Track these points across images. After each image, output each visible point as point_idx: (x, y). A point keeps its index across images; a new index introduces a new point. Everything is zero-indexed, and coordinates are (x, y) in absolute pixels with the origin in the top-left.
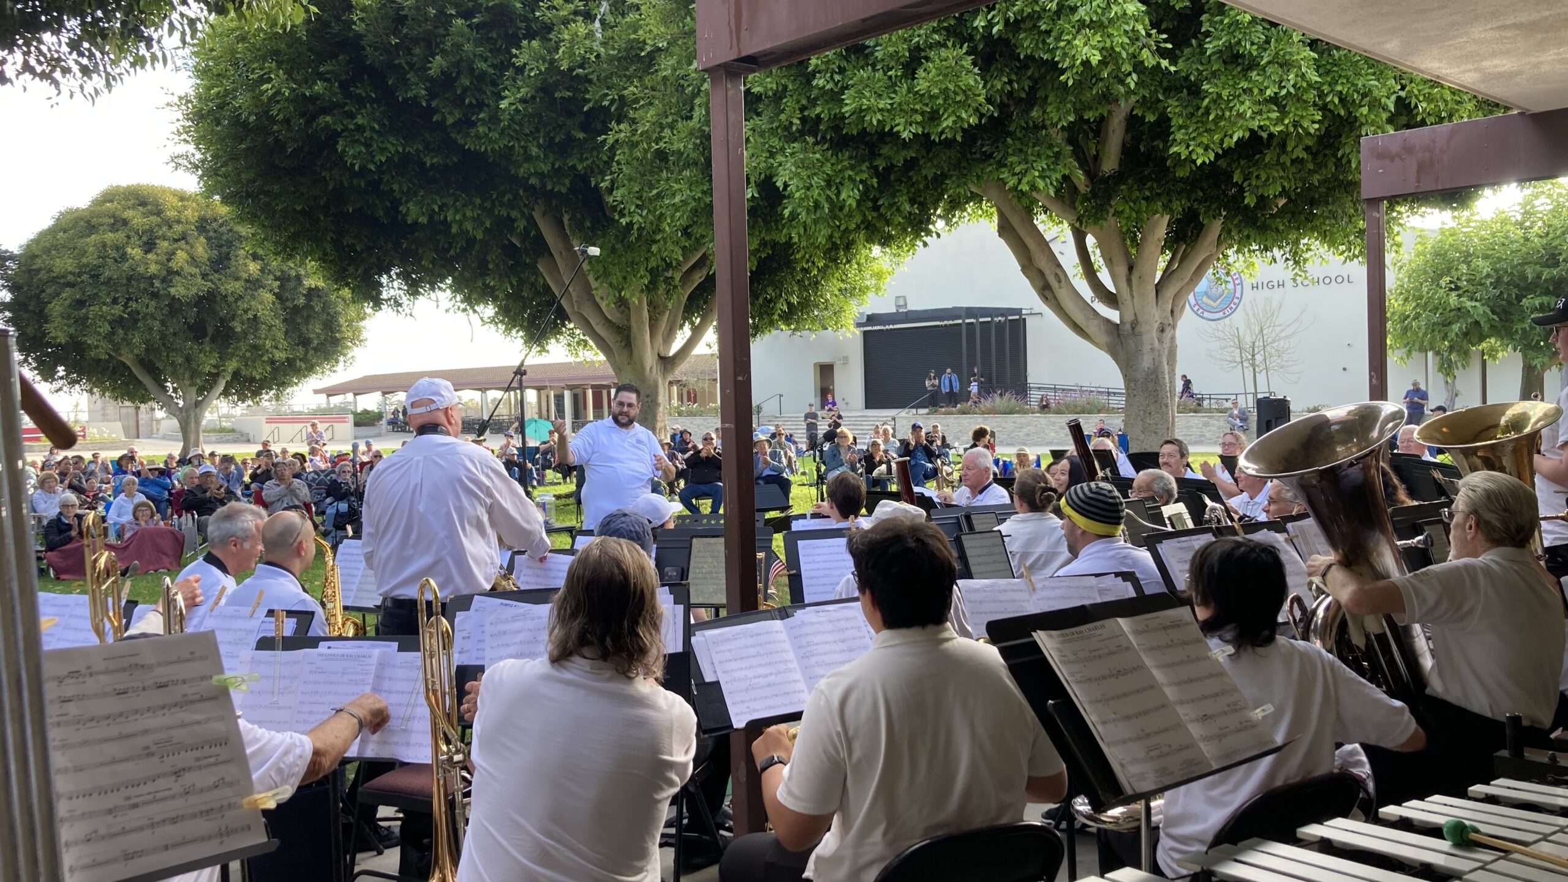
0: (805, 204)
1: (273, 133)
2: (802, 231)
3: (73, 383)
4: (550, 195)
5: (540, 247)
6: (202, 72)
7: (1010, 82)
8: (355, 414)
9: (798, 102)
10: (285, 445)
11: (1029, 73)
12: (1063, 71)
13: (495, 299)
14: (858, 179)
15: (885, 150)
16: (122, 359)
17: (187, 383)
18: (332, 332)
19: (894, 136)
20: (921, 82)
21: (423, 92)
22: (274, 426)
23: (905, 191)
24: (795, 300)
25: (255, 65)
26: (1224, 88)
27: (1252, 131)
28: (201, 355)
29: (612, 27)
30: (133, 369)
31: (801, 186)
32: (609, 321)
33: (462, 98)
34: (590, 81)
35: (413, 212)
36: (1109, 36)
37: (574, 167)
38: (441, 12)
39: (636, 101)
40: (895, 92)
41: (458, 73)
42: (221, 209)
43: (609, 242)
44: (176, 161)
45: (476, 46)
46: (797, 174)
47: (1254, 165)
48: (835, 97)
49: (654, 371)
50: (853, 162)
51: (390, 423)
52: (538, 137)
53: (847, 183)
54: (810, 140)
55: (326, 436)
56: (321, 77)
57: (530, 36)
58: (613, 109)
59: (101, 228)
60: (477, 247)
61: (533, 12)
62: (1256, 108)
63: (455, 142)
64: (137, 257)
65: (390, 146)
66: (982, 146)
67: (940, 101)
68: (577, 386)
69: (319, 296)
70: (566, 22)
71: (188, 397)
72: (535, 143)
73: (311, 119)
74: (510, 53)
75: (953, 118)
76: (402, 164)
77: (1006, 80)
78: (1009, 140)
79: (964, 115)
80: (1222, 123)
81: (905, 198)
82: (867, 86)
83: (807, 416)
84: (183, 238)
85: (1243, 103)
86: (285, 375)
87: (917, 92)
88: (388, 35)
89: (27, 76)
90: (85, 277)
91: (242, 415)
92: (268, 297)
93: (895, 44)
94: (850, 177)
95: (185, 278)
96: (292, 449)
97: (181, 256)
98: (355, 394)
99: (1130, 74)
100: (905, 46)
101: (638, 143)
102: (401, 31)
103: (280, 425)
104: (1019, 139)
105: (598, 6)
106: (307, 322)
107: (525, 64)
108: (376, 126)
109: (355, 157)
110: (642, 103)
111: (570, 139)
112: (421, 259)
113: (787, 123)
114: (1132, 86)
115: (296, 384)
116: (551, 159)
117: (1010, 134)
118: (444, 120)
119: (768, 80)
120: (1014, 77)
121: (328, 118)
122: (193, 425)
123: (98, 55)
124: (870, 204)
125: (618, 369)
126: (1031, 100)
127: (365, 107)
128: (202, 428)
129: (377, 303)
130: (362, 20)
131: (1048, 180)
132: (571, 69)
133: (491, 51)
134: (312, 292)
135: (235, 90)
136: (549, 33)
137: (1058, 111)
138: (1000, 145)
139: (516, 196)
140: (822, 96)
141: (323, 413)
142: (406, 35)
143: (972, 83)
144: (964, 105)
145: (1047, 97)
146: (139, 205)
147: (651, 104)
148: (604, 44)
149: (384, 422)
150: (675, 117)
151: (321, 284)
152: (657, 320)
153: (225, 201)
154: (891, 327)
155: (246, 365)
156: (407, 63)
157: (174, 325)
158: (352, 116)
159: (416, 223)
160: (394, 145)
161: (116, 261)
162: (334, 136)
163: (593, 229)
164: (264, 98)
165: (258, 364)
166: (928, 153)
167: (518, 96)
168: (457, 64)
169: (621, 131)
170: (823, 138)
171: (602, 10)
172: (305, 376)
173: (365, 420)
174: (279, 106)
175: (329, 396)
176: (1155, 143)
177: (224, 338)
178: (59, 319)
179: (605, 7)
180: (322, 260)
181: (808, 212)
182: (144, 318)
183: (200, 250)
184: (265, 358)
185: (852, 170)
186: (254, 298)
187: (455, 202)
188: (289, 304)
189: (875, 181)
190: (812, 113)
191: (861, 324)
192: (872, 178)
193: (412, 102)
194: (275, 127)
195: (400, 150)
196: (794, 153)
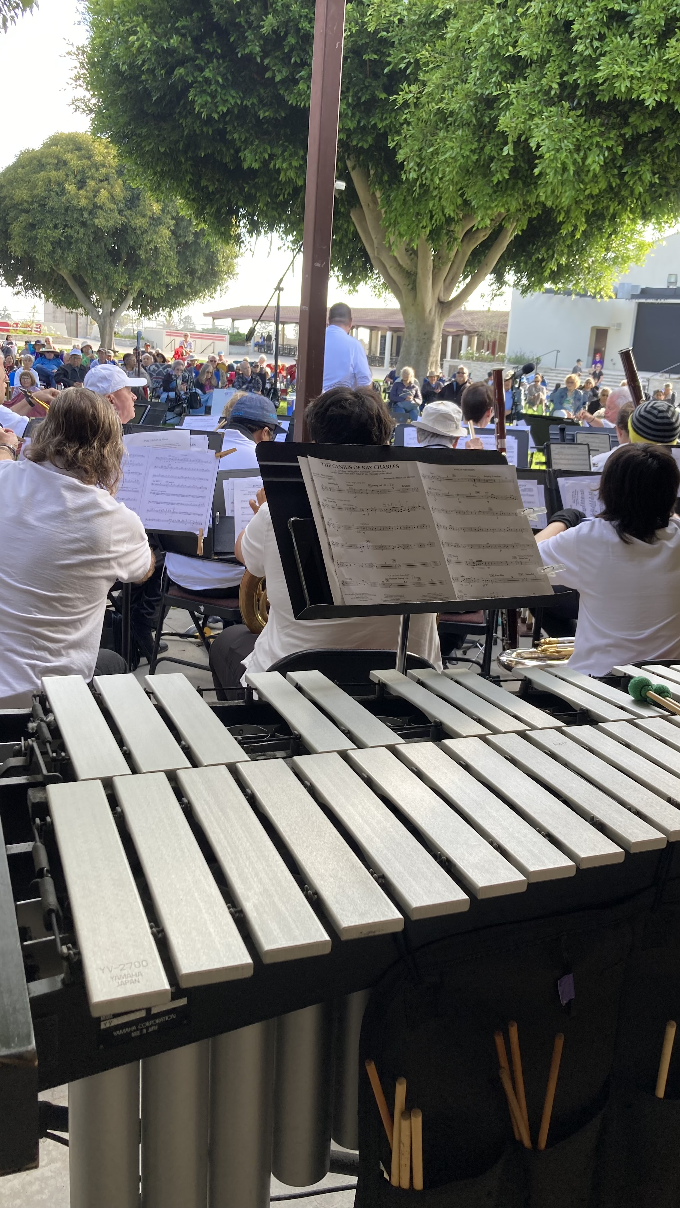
0: (554, 165)
1: (142, 82)
3: (27, 289)
4: (359, 151)
5: (353, 199)
8: (231, 335)
9: (560, 67)
14: (605, 146)
15: (632, 118)
16: (61, 273)
17: (105, 296)
18: (213, 266)
19: (641, 102)
20: (671, 50)
21: (258, 49)
22: (173, 338)
23: (649, 160)
24: (563, 261)
25: (127, 19)
28: (116, 275)
30: (69, 282)
31: (552, 147)
32: (400, 267)
33: (289, 56)
34: (392, 44)
35: (250, 159)
37: (376, 126)
39: (427, 64)
40: (647, 61)
41: (286, 33)
43: (402, 194)
44: (76, 104)
45: (302, 7)
46: (550, 137)
48: (591, 63)
49: (433, 313)
50: (603, 129)
53: (595, 150)
54: (566, 105)
56: (177, 31)
58: (407, 71)
59: (48, 167)
63: (283, 97)
64: (72, 192)
65: (230, 98)
71: (106, 307)
73: (170, 72)
76: (241, 116)
81: (647, 167)
82: (621, 53)
84: (106, 180)
86: (176, 297)
87: (667, 61)
90: (36, 205)
92: (166, 233)
93: (653, 13)
94: (597, 143)
95: (106, 212)
97: (104, 193)
98: (233, 320)
100: (662, 15)
106: (194, 256)
108: (220, 80)
109: (202, 106)
110: (431, 66)
111: (374, 100)
112: (258, 202)
113: (547, 88)
115: (184, 305)
116: (357, 119)
118: (274, 77)
119: (535, 44)
121: (182, 71)
122: (108, 329)
124: (616, 172)
127: (212, 62)
128: (115, 333)
132: (376, 32)
140: (582, 62)
141: (210, 331)
146: (76, 150)
150: (457, 80)
152: (440, 269)
154: (663, 301)
155: (148, 286)
156: (246, 22)
157: (97, 249)
158: (202, 70)
159: (250, 169)
160: (233, 98)
161: (57, 194)
162: (188, 87)
164: (134, 50)
165: (157, 285)
168: (286, 23)
169: (410, 92)
170: (579, 103)
173: (237, 340)
174: (143, 57)
175: (214, 319)
177: (132, 262)
178: (17, 237)
181: (556, 172)
182: (76, 241)
183: (118, 190)
184: (162, 282)
185: (601, 136)
186: (156, 233)
187: (284, 151)
188: (182, 240)
189: (621, 148)
190: (570, 79)
191: (634, 297)
192: (619, 145)
193: (249, 58)
194: (143, 77)
195: (239, 102)
196: (550, 117)
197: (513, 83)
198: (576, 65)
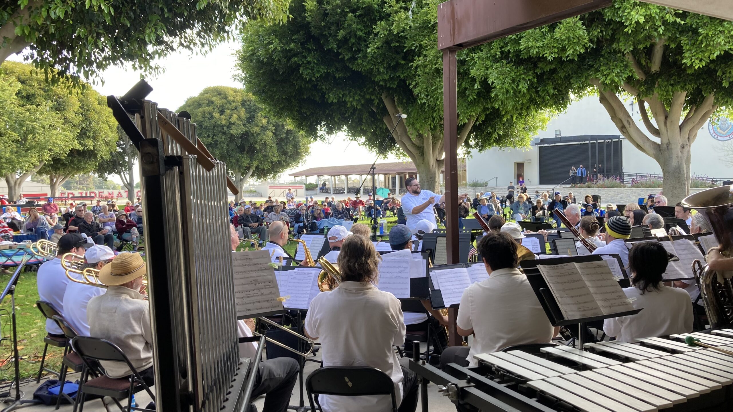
0: (502, 91)
1: (274, 66)
2: (500, 103)
4: (389, 89)
5: (384, 112)
6: (245, 40)
7: (602, 32)
8: (306, 185)
9: (499, 44)
10: (277, 198)
11: (611, 27)
12: (627, 26)
13: (365, 135)
14: (527, 79)
15: (540, 65)
17: (237, 171)
18: (297, 149)
19: (544, 58)
20: (557, 33)
21: (335, 46)
22: (272, 190)
23: (551, 83)
24: (501, 133)
25: (267, 37)
26: (710, 31)
27: (725, 51)
28: (243, 159)
29: (417, 14)
31: (500, 83)
32: (414, 144)
33: (351, 48)
34: (407, 38)
35: (332, 98)
36: (650, 9)
37: (399, 76)
38: (343, 11)
39: (427, 46)
40: (545, 39)
41: (350, 37)
42: (251, 96)
44: (234, 77)
45: (357, 25)
46: (498, 78)
47: (728, 67)
48: (516, 42)
49: (434, 167)
50: (525, 71)
51: (321, 189)
52: (384, 64)
53: (522, 81)
54: (505, 62)
55: (295, 194)
56: (293, 41)
57: (381, 19)
58: (416, 50)
59: (203, 105)
60: (357, 112)
61: (382, 8)
62: (726, 40)
63: (348, 67)
64: (217, 117)
65: (321, 70)
66: (588, 61)
67: (566, 42)
68: (402, 173)
69: (291, 134)
70: (396, 12)
71: (237, 177)
72: (382, 66)
73: (289, 59)
74: (372, 27)
75: (572, 50)
76: (326, 77)
77: (599, 31)
78: (602, 59)
79: (578, 48)
80: (709, 48)
81: (551, 87)
82: (531, 36)
83: (509, 188)
84: (236, 109)
85: (720, 38)
86: (277, 168)
87: (555, 38)
88: (320, 22)
89: (181, 47)
91: (259, 185)
92: (270, 134)
94: (523, 78)
95: (236, 126)
96: (280, 200)
97: (235, 116)
98: (306, 176)
99: (660, 26)
101: (427, 65)
102: (326, 20)
103: (275, 190)
104: (607, 58)
105: (411, 4)
106: (286, 145)
107: (378, 32)
108: (316, 61)
109: (307, 75)
110: (429, 47)
111: (398, 64)
112: (334, 118)
113: (494, 54)
114: (661, 32)
115: (282, 172)
116: (389, 74)
117: (602, 56)
118: (344, 57)
120: (603, 29)
121: (296, 59)
122: (239, 189)
123: (207, 37)
124: (534, 90)
125: (418, 166)
126: (613, 39)
127: (311, 53)
128: (243, 191)
129: (316, 137)
130: (310, 16)
131: (621, 78)
132: (398, 33)
133: (364, 26)
134: (289, 132)
135: (258, 48)
136: (389, 17)
137: (625, 45)
138: (597, 61)
139: (374, 89)
140: (510, 42)
141: (293, 185)
142: (328, 21)
143: (582, 33)
144: (577, 44)
145: (620, 38)
146: (218, 95)
147: (433, 47)
148: (413, 21)
149: (318, 188)
151: (292, 128)
152: (436, 143)
153: (253, 94)
154: (553, 145)
155: (261, 163)
156: (329, 33)
157: (232, 146)
158: (306, 57)
159: (332, 102)
160: (323, 69)
161: (209, 119)
162: (299, 66)
163: (406, 103)
164: (270, 51)
165: (266, 163)
166: (561, 66)
167: (375, 46)
168: (350, 33)
169: (419, 60)
170: (511, 60)
171: (413, 6)
172: (285, 168)
173: (310, 188)
174: (276, 54)
175: (295, 177)
176: (677, 57)
177: (252, 151)
179: (414, 4)
180: (293, 119)
181: (503, 94)
182: (220, 143)
183: (243, 114)
184: (269, 161)
185: (524, 75)
186: (265, 134)
187: (349, 93)
188: (279, 137)
189: (536, 79)
190: (506, 49)
191: (537, 144)
192: (534, 78)
193: (331, 50)
194: (274, 63)
195: (326, 71)
196: (497, 68)
197: (475, 53)
198: (508, 43)
